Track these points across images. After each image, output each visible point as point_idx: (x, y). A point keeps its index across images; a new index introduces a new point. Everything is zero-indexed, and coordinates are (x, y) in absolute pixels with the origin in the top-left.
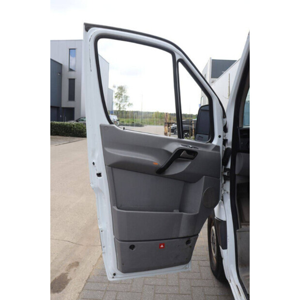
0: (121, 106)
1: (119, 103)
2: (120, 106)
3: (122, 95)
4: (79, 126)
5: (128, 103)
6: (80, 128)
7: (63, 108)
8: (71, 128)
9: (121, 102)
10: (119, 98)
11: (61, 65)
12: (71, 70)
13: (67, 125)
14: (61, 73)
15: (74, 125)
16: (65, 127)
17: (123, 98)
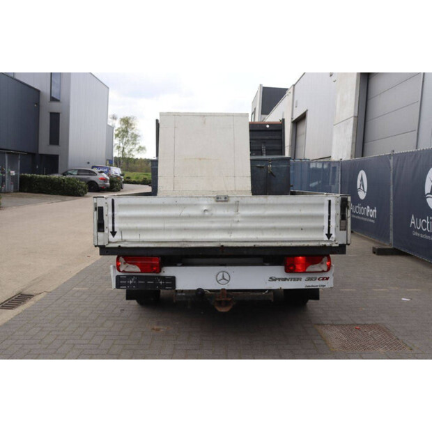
0: (126, 151)
1: (121, 145)
2: (123, 150)
3: (127, 132)
4: (71, 182)
5: (137, 147)
6: (72, 184)
7: (41, 155)
8: (61, 183)
9: (125, 144)
10: (123, 138)
11: (39, 91)
12: (53, 99)
13: (55, 179)
14: (38, 104)
15: (64, 180)
16: (52, 181)
17: (130, 139)
